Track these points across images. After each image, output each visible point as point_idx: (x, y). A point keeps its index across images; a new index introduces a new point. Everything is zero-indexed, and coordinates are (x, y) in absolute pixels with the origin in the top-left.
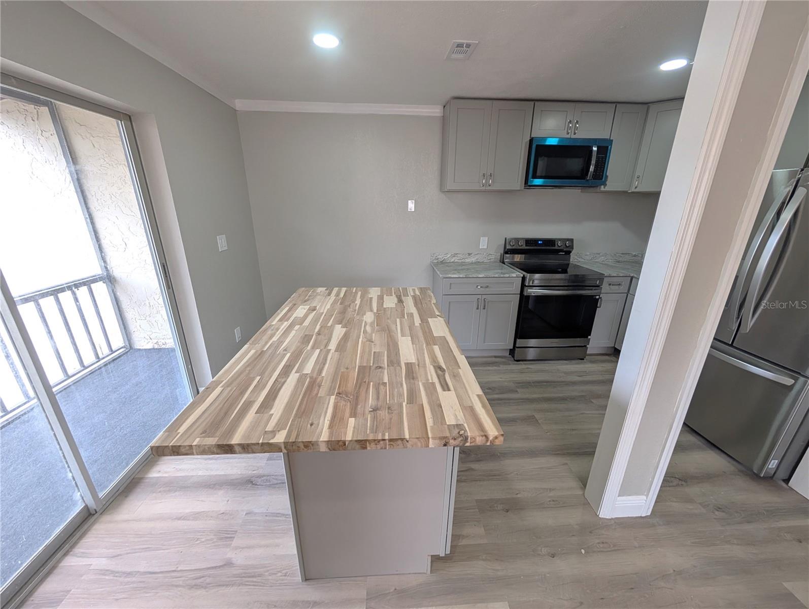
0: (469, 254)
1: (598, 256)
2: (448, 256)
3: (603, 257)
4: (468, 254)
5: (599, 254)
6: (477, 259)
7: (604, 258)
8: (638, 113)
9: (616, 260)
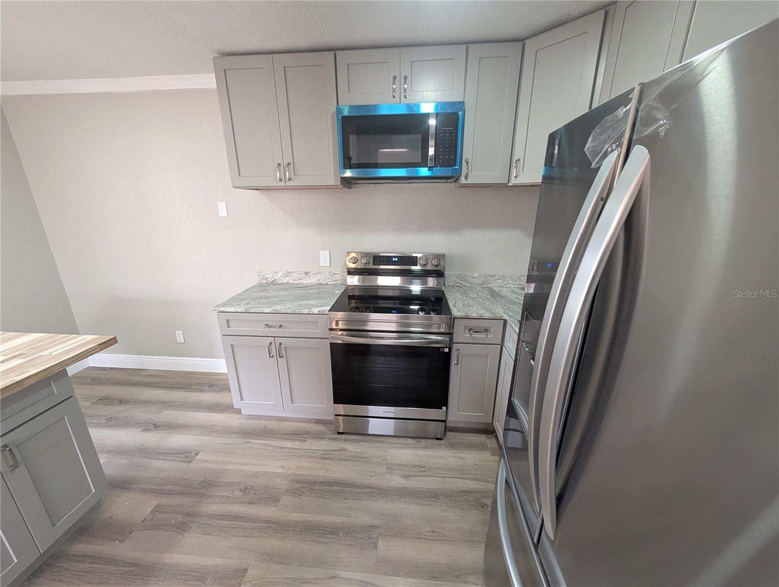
0: (307, 273)
1: (492, 279)
2: (279, 275)
3: (500, 281)
4: (305, 273)
5: (493, 276)
6: (318, 280)
7: (502, 283)
8: (508, 57)
9: (519, 284)
